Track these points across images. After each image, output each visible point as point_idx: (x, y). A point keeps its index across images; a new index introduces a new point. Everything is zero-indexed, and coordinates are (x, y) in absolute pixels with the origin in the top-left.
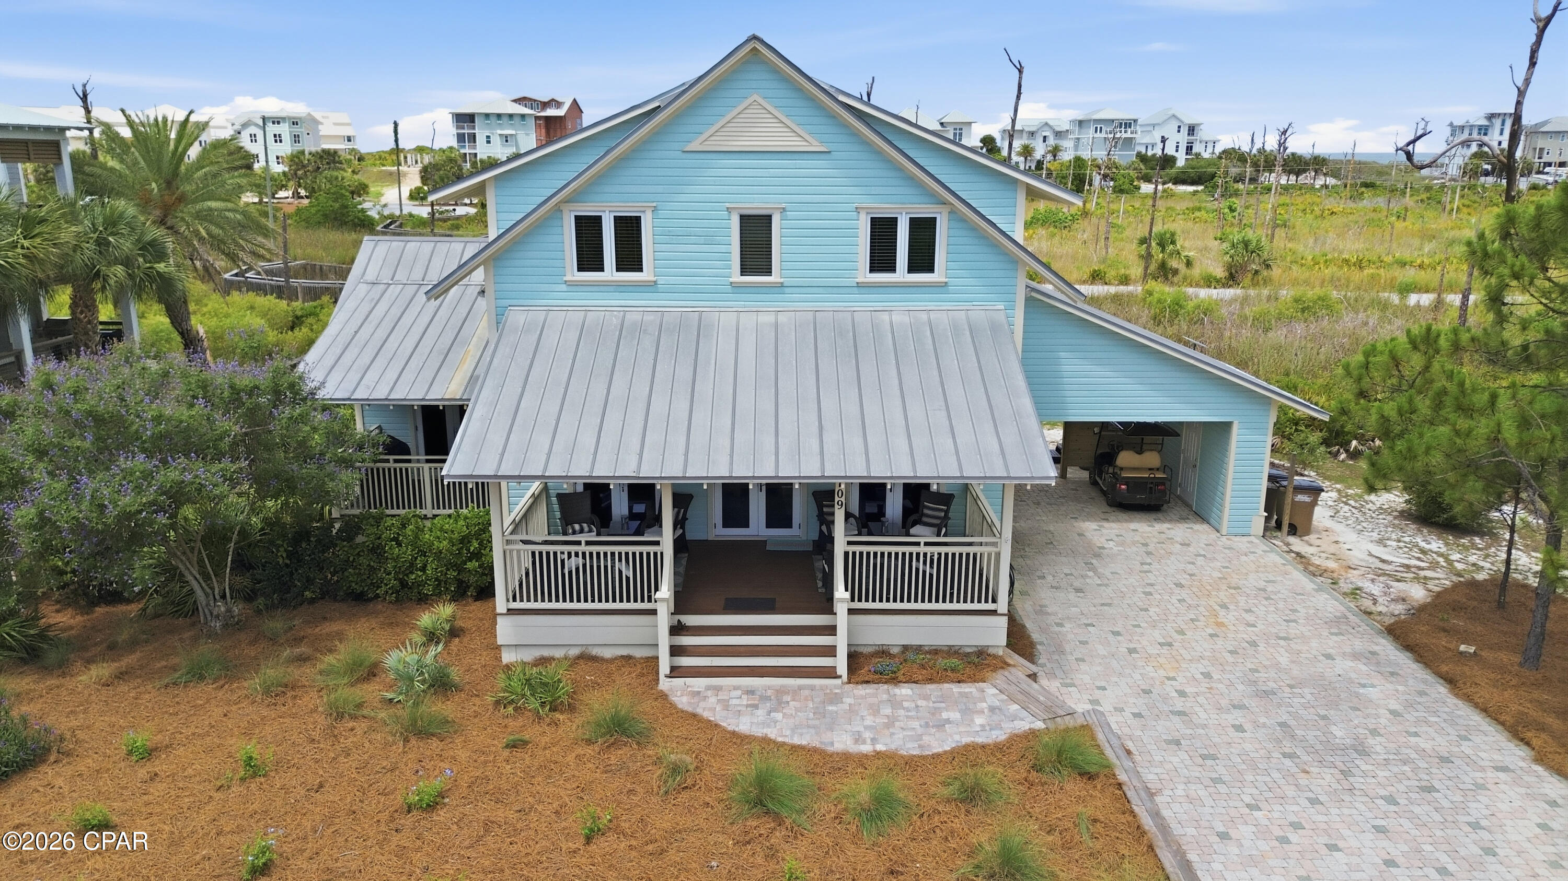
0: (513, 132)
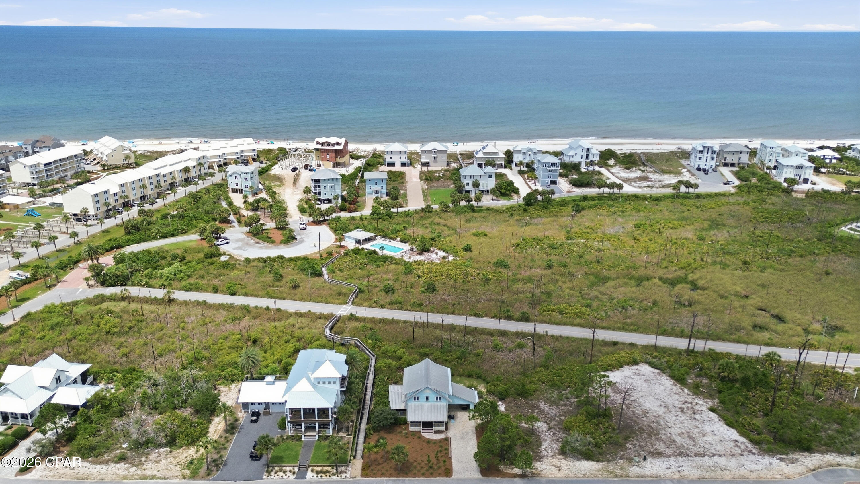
0: (333, 185)
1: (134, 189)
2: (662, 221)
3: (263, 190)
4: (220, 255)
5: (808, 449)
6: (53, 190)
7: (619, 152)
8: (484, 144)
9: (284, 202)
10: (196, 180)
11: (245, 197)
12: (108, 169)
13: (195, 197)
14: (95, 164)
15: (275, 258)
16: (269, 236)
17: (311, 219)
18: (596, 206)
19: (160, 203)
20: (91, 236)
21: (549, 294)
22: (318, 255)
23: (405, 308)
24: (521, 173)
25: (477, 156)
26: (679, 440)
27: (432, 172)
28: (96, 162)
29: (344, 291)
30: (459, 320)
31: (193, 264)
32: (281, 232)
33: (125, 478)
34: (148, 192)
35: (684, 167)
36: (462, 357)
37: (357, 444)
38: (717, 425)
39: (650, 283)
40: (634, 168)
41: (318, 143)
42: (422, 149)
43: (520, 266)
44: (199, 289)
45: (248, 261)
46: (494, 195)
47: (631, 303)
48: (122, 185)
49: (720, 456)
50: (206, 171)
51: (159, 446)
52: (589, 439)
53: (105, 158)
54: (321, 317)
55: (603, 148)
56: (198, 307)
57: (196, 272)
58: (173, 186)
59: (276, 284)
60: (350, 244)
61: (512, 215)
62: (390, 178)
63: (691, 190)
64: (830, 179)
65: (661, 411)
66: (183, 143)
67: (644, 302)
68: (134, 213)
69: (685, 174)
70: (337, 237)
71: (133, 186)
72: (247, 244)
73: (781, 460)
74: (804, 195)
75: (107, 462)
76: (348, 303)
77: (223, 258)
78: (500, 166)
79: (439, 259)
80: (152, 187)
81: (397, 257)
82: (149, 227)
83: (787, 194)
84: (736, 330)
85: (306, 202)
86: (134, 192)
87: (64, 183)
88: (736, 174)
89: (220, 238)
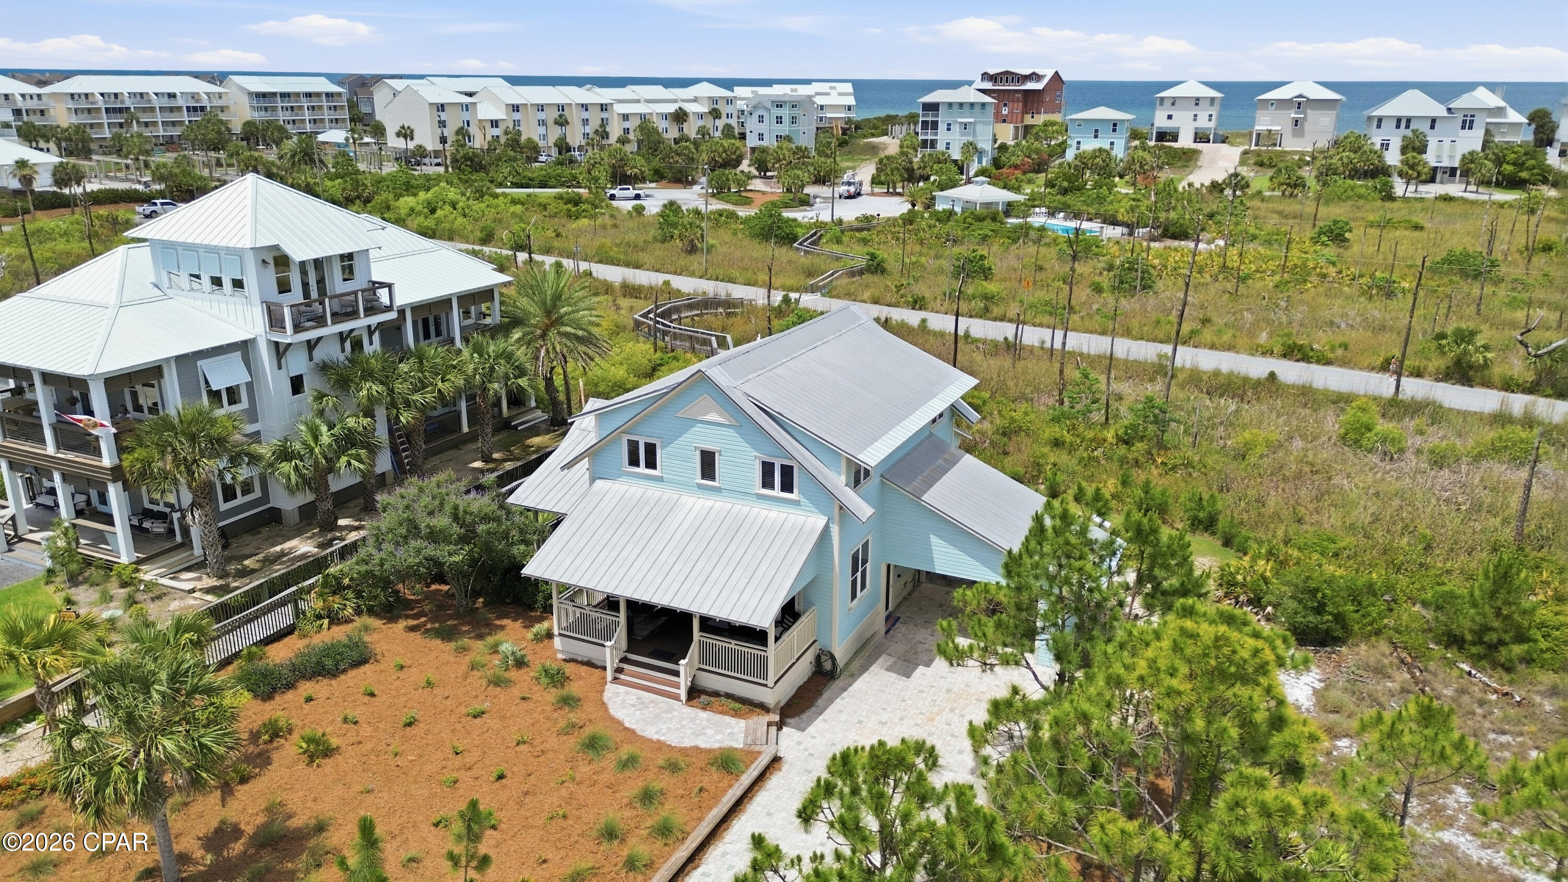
0: (972, 120)
16: (747, 195)
27: (1282, 153)
41: (985, 76)
42: (1265, 97)
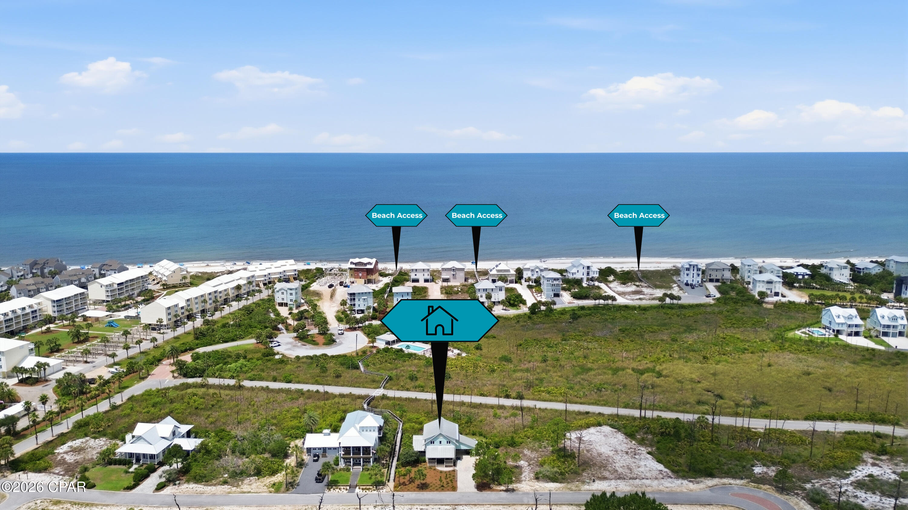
0: (366, 297)
1: (196, 303)
2: (645, 327)
3: (305, 304)
4: (275, 354)
5: (711, 475)
6: (125, 306)
7: (618, 270)
8: (498, 263)
9: (324, 313)
10: (245, 296)
11: (291, 309)
12: (167, 288)
13: (248, 310)
14: (155, 284)
15: (320, 355)
16: (314, 339)
17: (348, 326)
18: (590, 315)
19: (218, 315)
20: (166, 341)
21: (541, 380)
22: (355, 354)
23: (426, 390)
24: (530, 287)
25: (491, 273)
26: (620, 470)
27: (452, 287)
28: (156, 282)
29: (377, 379)
30: (466, 399)
31: (254, 360)
32: (323, 337)
33: (229, 493)
34: (208, 306)
35: (675, 283)
36: (469, 421)
37: (390, 474)
38: (650, 462)
39: (624, 372)
40: (630, 284)
41: (352, 263)
42: (443, 267)
43: (520, 360)
44: (261, 379)
45: (298, 357)
46: (504, 306)
47: (605, 386)
48: (188, 300)
49: (647, 479)
50: (254, 288)
51: (250, 475)
52: (556, 469)
53: (164, 278)
54: (360, 397)
55: (603, 267)
56: (262, 391)
57: (257, 367)
58: (226, 302)
59: (324, 375)
60: (380, 344)
61: (518, 321)
62: (415, 293)
63: (675, 302)
64: (800, 293)
65: (611, 454)
66: (229, 266)
67: (617, 386)
68: (199, 322)
69: (674, 288)
70: (370, 340)
71: (197, 301)
72: (295, 346)
73: (690, 481)
74: (772, 306)
75: (215, 485)
76: (380, 388)
77: (277, 357)
78: (511, 282)
79: (454, 356)
80: (211, 301)
81: (420, 354)
82: (213, 333)
83: (758, 305)
84: (684, 404)
85: (342, 313)
86: (197, 306)
87: (133, 300)
88: (718, 288)
89: (273, 342)
